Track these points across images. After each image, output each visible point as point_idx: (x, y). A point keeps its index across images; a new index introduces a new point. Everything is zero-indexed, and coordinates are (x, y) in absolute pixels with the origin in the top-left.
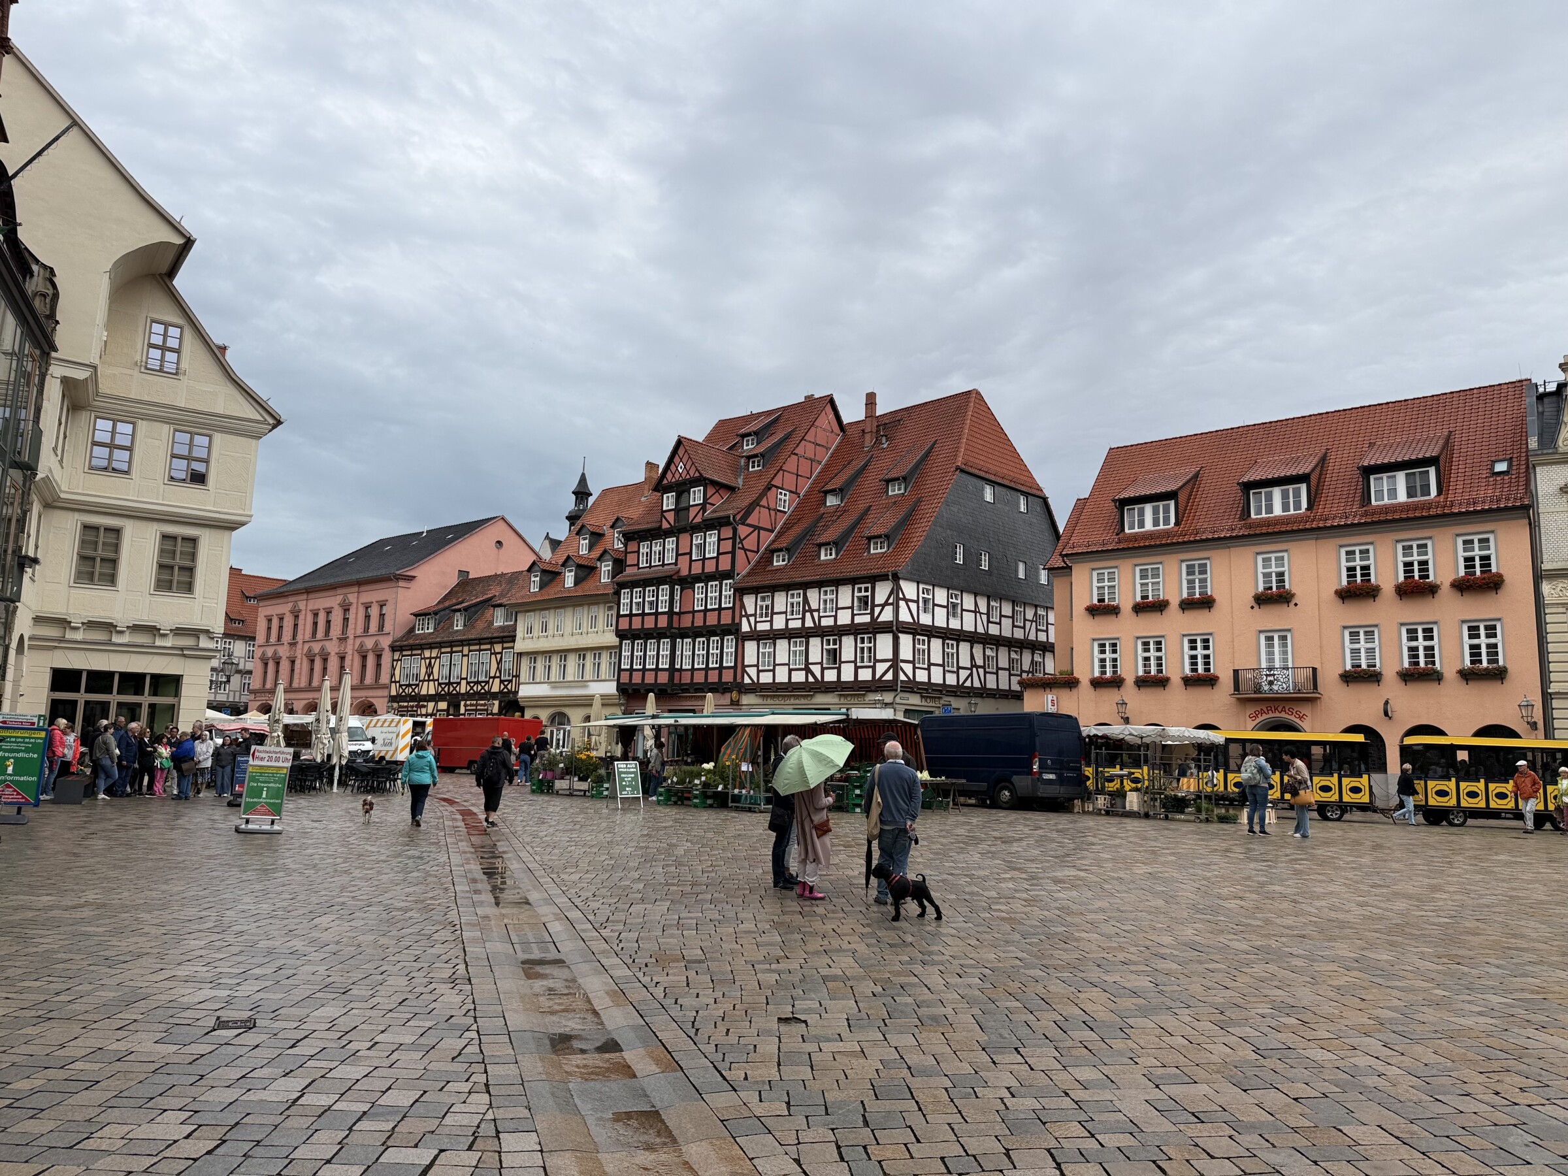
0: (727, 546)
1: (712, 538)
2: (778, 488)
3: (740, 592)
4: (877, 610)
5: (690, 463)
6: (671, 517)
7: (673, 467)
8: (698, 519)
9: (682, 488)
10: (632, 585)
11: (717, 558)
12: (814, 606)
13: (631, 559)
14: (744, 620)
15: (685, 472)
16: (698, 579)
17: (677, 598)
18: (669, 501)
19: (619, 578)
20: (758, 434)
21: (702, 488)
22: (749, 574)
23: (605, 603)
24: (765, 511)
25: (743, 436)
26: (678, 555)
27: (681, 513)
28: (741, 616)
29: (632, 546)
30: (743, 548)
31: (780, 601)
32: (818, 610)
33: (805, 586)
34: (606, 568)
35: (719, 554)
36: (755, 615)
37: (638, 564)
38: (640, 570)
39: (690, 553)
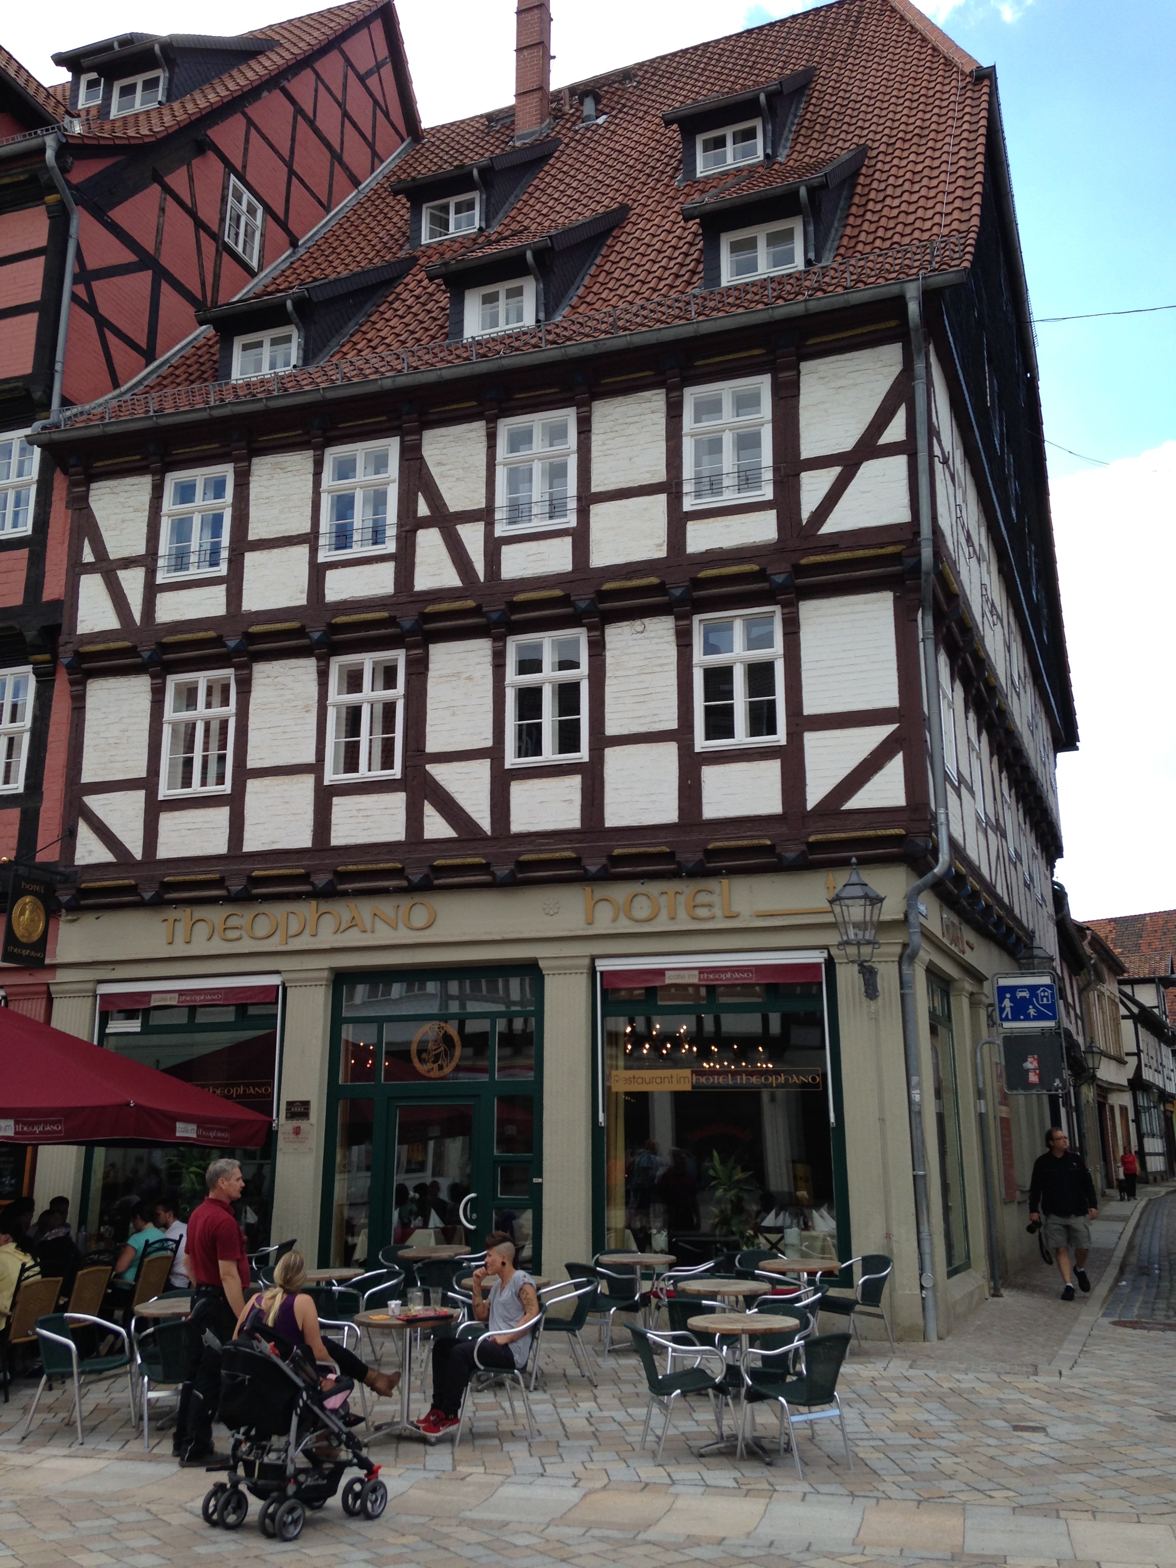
0: (24, 283)
2: (230, 167)
3: (77, 467)
4: (815, 485)
12: (462, 497)
14: (91, 585)
28: (77, 569)
30: (91, 307)
31: (285, 490)
32: (484, 515)
33: (421, 413)
36: (147, 559)
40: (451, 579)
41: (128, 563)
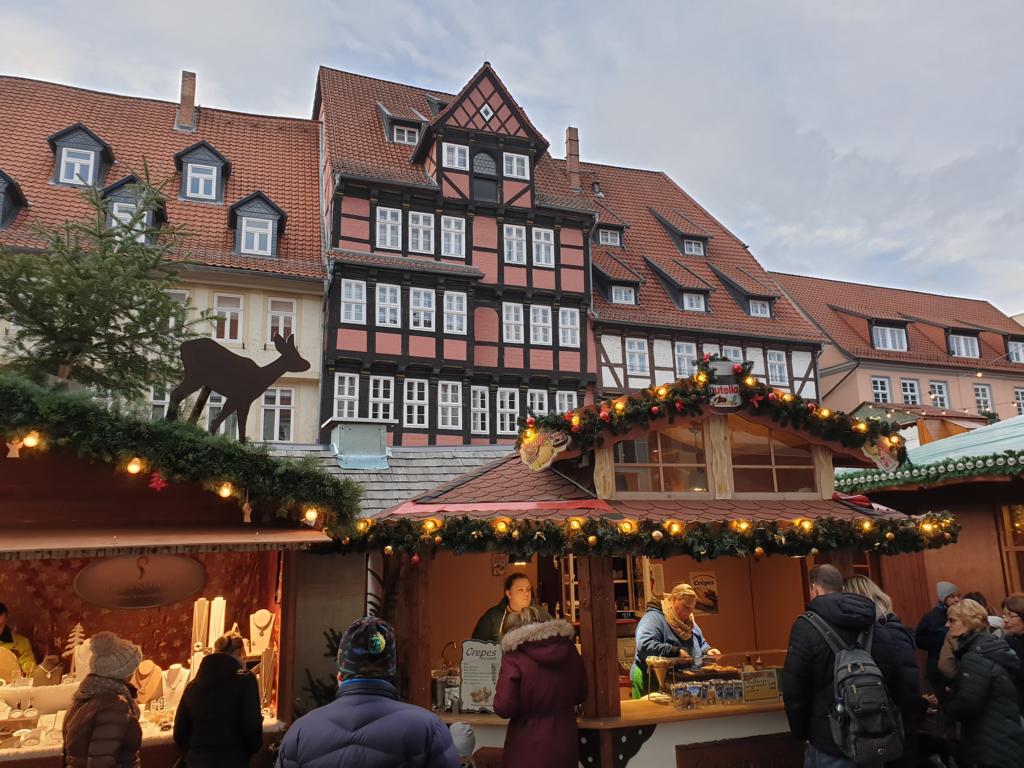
0: (574, 257)
1: (544, 237)
3: (595, 328)
4: (797, 385)
6: (464, 183)
7: (469, 107)
8: (518, 203)
9: (486, 145)
10: (378, 275)
11: (555, 271)
13: (353, 229)
14: (606, 371)
15: (497, 122)
16: (513, 294)
18: (455, 156)
21: (529, 158)
23: (269, 294)
26: (470, 247)
28: (600, 365)
29: (355, 208)
31: (666, 353)
34: (252, 228)
35: (559, 265)
36: (624, 365)
37: (372, 241)
38: (376, 253)
39: (500, 251)
41: (617, 365)
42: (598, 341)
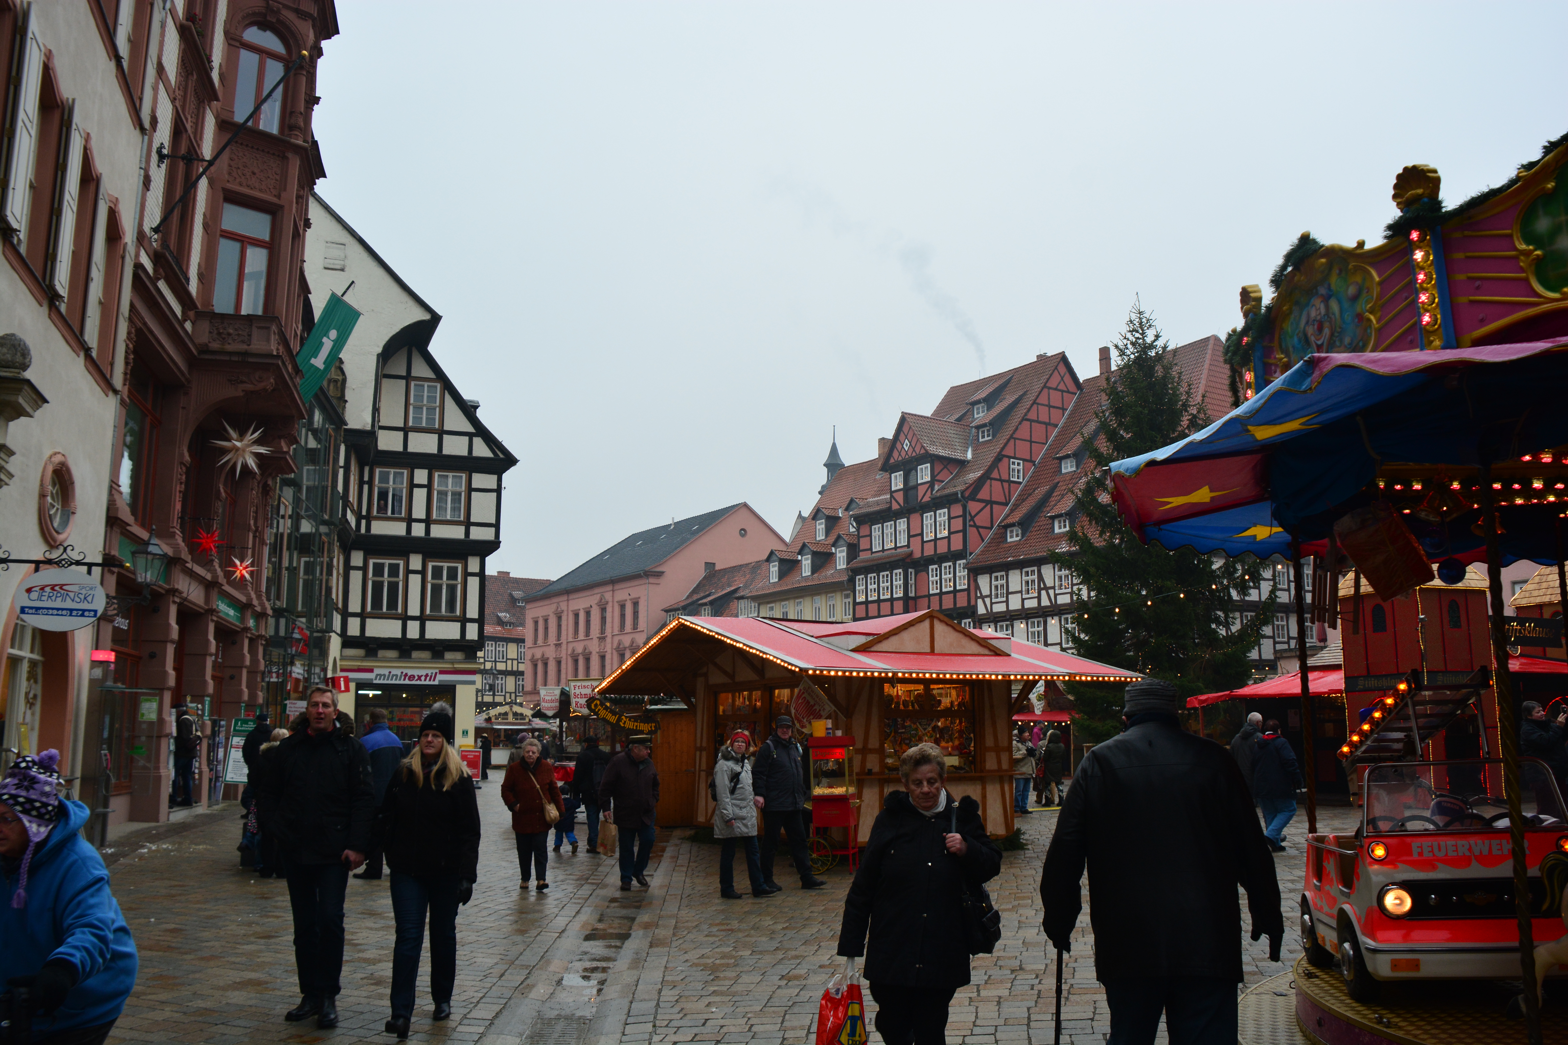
0: (958, 524)
1: (942, 515)
2: (1010, 457)
3: (974, 572)
5: (915, 440)
6: (900, 497)
7: (898, 446)
8: (927, 499)
9: (909, 467)
10: (866, 570)
11: (948, 538)
12: (1049, 582)
13: (864, 544)
14: (980, 601)
15: (911, 449)
16: (930, 561)
17: (912, 582)
18: (897, 482)
19: (855, 564)
20: (989, 401)
21: (929, 465)
22: (983, 552)
23: (842, 591)
24: (997, 485)
25: (974, 404)
26: (909, 536)
27: (911, 493)
28: (977, 598)
29: (864, 531)
30: (975, 526)
31: (1015, 579)
32: (1053, 588)
33: (1039, 562)
34: (841, 555)
35: (950, 533)
36: (990, 596)
37: (871, 549)
38: (874, 555)
39: (922, 534)
40: (1048, 604)
41: (987, 596)
42: (976, 581)
